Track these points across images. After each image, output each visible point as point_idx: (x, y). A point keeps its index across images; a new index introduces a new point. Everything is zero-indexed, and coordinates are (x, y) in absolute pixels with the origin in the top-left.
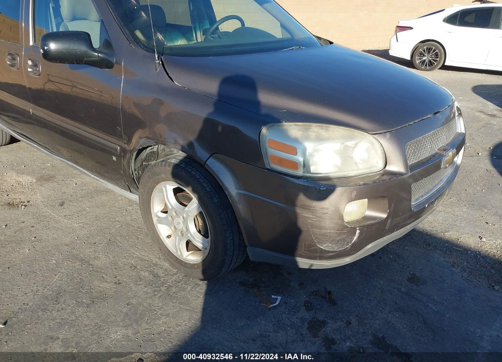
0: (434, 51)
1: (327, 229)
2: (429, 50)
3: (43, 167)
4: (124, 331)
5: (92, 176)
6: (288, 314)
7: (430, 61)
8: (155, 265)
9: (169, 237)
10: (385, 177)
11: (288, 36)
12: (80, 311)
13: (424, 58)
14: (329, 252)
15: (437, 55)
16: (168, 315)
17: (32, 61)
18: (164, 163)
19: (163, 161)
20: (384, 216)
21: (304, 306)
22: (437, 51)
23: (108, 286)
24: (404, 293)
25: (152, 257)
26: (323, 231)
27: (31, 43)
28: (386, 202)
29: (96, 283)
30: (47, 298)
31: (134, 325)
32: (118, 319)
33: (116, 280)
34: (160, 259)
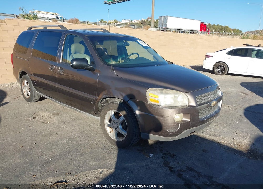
0: (223, 66)
1: (169, 124)
2: (221, 66)
3: (54, 110)
4: (95, 163)
5: (80, 111)
6: (156, 160)
7: (221, 71)
8: (104, 143)
9: (110, 132)
10: (189, 107)
11: (156, 60)
12: (78, 157)
13: (219, 70)
14: (170, 133)
15: (224, 68)
16: (111, 159)
17: (61, 68)
18: (112, 103)
19: (111, 102)
20: (189, 120)
21: (162, 157)
22: (224, 66)
23: (87, 149)
24: (200, 155)
25: (103, 141)
26: (168, 124)
27: (61, 62)
28: (189, 115)
29: (83, 148)
30: (65, 152)
31: (99, 161)
32: (93, 159)
33: (90, 148)
34: (106, 141)
